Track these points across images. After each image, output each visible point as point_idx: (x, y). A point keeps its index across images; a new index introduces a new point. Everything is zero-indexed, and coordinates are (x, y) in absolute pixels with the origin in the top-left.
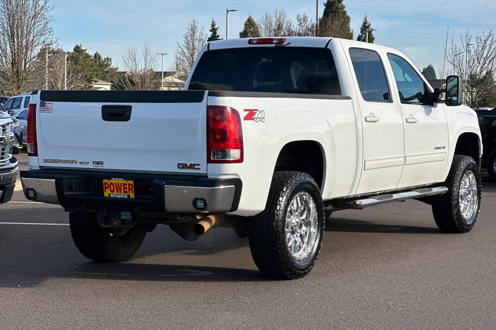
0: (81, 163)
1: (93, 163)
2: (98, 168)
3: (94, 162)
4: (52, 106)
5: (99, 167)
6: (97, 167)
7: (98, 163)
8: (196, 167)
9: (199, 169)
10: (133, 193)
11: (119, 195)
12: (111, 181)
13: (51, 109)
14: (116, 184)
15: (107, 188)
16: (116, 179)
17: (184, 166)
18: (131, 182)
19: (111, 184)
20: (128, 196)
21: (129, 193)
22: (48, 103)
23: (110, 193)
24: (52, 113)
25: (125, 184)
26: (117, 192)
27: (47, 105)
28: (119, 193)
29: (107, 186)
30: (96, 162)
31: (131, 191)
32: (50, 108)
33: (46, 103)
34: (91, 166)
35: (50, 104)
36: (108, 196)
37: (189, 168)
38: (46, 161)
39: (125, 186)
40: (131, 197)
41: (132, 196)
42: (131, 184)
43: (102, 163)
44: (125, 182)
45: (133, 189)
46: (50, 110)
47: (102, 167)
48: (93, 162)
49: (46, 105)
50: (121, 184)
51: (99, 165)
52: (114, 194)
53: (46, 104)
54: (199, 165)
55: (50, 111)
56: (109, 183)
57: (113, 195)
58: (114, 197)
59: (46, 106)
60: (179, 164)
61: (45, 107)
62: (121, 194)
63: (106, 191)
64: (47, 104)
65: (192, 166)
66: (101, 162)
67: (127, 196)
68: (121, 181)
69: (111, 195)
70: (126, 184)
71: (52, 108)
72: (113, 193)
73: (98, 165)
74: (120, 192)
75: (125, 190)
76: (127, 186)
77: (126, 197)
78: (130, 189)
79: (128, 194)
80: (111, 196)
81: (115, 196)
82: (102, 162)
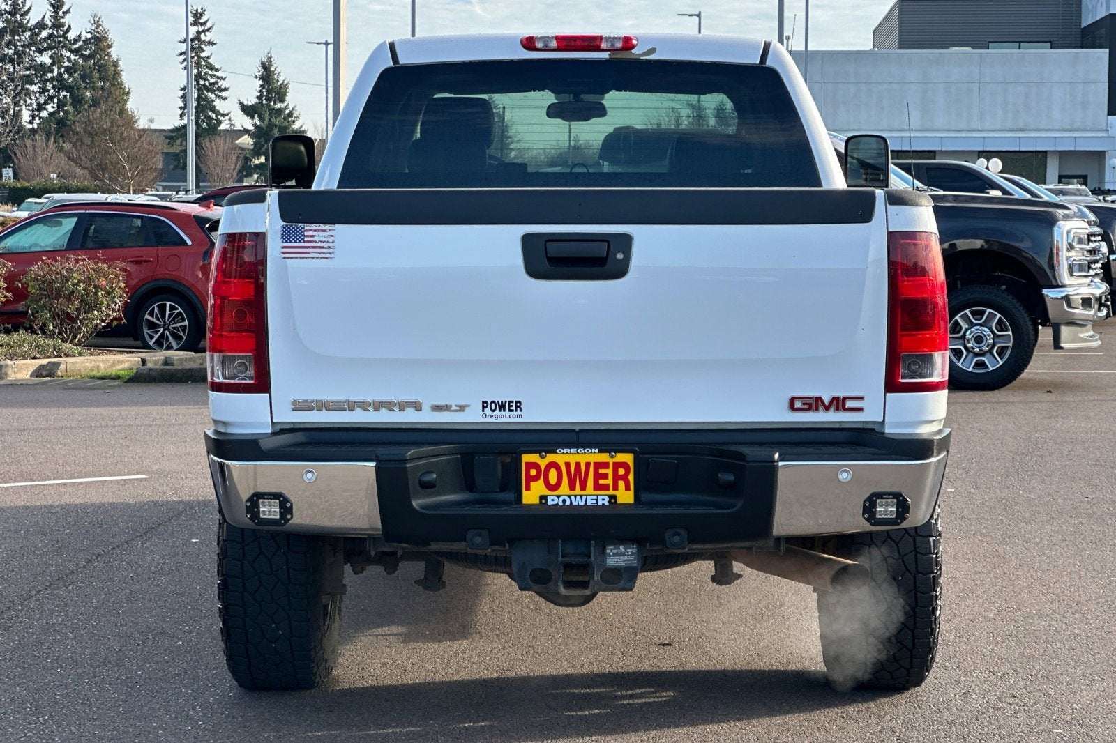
0: (437, 408)
1: (484, 408)
2: (499, 420)
3: (485, 405)
4: (331, 239)
5: (507, 419)
6: (497, 417)
7: (502, 407)
8: (849, 404)
9: (860, 409)
10: (627, 488)
11: (578, 498)
12: (551, 458)
13: (329, 247)
14: (568, 465)
15: (536, 478)
16: (573, 450)
17: (814, 404)
18: (628, 458)
19: (553, 465)
20: (613, 498)
21: (616, 488)
22: (315, 231)
23: (546, 492)
24: (331, 258)
25: (598, 465)
26: (572, 487)
27: (313, 236)
28: (578, 491)
29: (533, 472)
30: (493, 402)
31: (621, 484)
32: (325, 245)
33: (306, 228)
34: (474, 416)
35: (325, 231)
36: (537, 501)
37: (827, 408)
38: (299, 406)
39: (602, 471)
40: (620, 501)
41: (626, 496)
42: (625, 465)
43: (517, 407)
44: (604, 457)
45: (631, 477)
46: (325, 252)
47: (514, 416)
48: (484, 402)
49: (308, 236)
50: (588, 465)
51: (507, 413)
52: (558, 497)
53: (306, 233)
54: (861, 398)
55: (323, 253)
56: (543, 463)
57: (555, 498)
58: (561, 503)
59: (306, 239)
60: (793, 400)
61: (304, 242)
62: (583, 493)
63: (528, 489)
64: (311, 233)
65: (838, 403)
66: (514, 404)
67: (607, 499)
68: (592, 456)
69: (549, 499)
70: (606, 465)
71: (330, 245)
72: (556, 493)
73: (502, 413)
74: (583, 487)
75: (602, 482)
76: (610, 471)
77: (604, 500)
78: (617, 478)
79: (611, 492)
80: (550, 503)
81: (564, 501)
82: (517, 402)
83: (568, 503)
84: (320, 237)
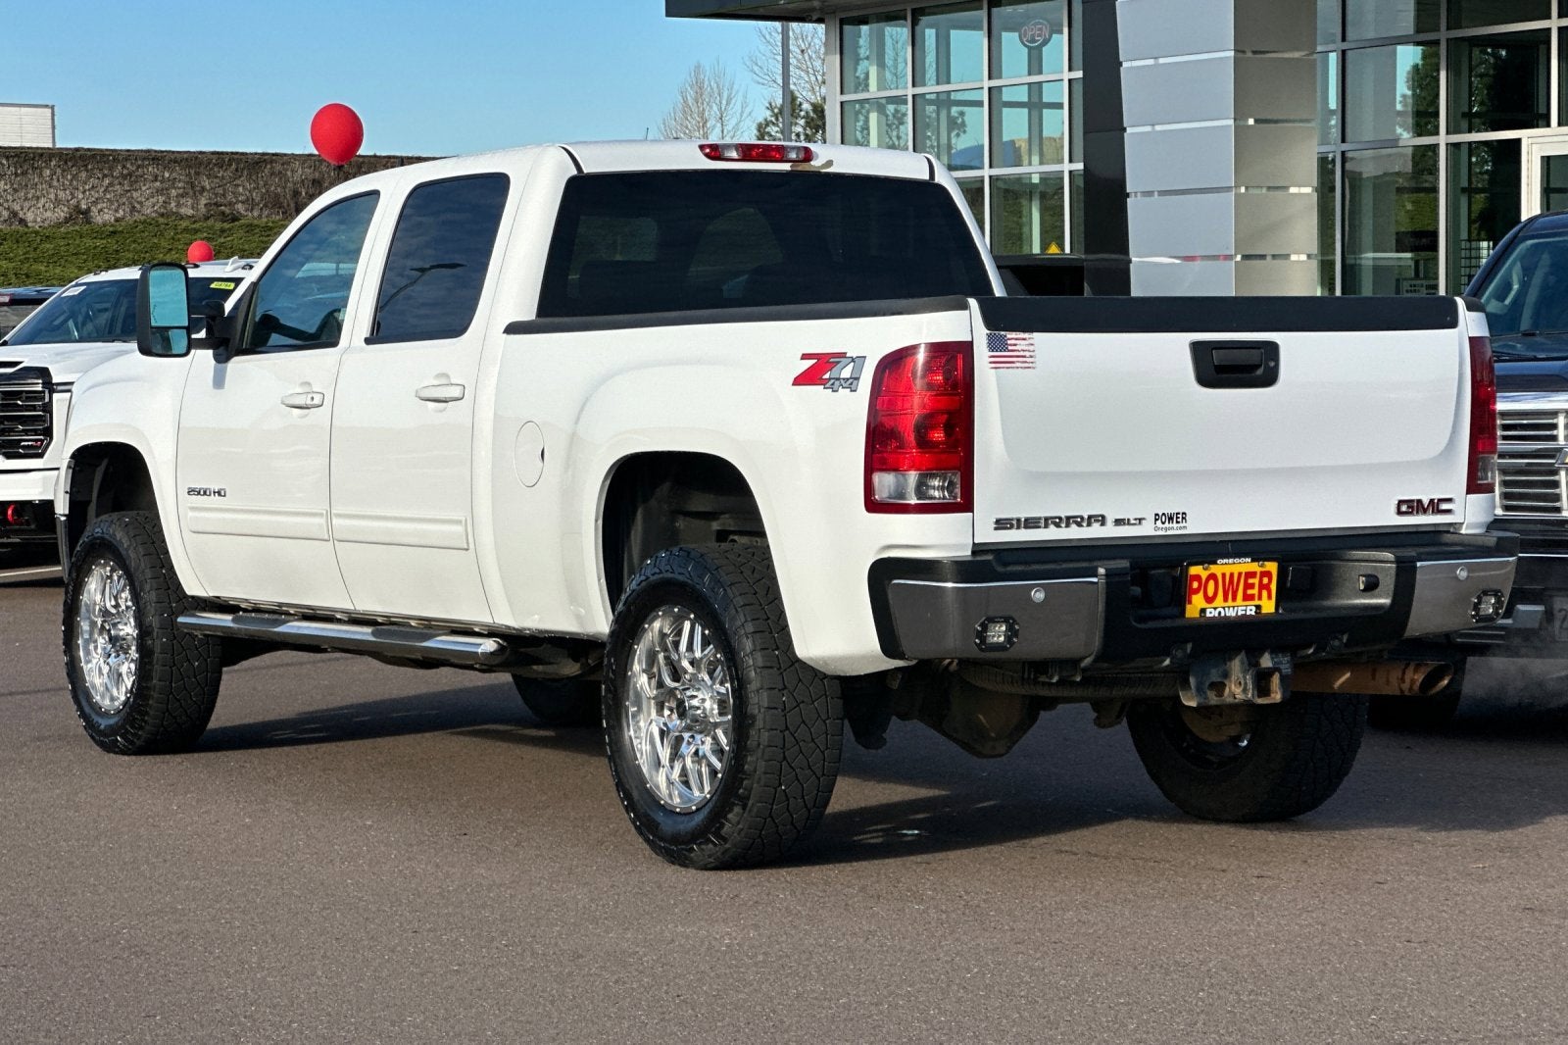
0: (1119, 523)
1: (1156, 520)
2: (1169, 533)
3: (1157, 517)
4: (1031, 348)
5: (1174, 530)
6: (1166, 529)
7: (1171, 519)
8: (1442, 506)
9: (1450, 511)
10: (1270, 598)
11: (1231, 609)
12: (1210, 569)
13: (1031, 357)
14: (1224, 575)
15: (1197, 591)
16: (1227, 561)
17: (1414, 507)
18: (1270, 566)
19: (1211, 576)
20: (1258, 608)
21: (1261, 598)
22: (1016, 339)
23: (1205, 604)
24: (1034, 368)
25: (1251, 575)
26: (1226, 599)
27: (1015, 345)
28: (1231, 603)
29: (1196, 585)
30: (1163, 514)
31: (1266, 593)
32: (1027, 354)
33: (1009, 336)
34: (1148, 529)
35: (1024, 339)
36: (1197, 614)
37: (1426, 510)
38: (1000, 525)
39: (1250, 581)
40: (1264, 611)
41: (1269, 607)
42: (1267, 574)
43: (1183, 518)
44: (1252, 567)
45: (1273, 586)
46: (1027, 361)
47: (1181, 528)
48: (1156, 515)
49: (1011, 345)
50: (1239, 574)
51: (1175, 525)
52: (1215, 609)
54: (1450, 500)
55: (1026, 362)
56: (1203, 575)
57: (1211, 610)
58: (1217, 616)
59: (1010, 348)
60: (1399, 505)
61: (1009, 351)
62: (1235, 604)
63: (1190, 602)
64: (1013, 342)
65: (1434, 505)
66: (1180, 516)
67: (1254, 609)
68: (1242, 565)
69: (1208, 611)
71: (1032, 354)
72: (1214, 605)
73: (1171, 525)
74: (1234, 599)
75: (1250, 592)
76: (1256, 581)
77: (1251, 611)
78: (1262, 587)
79: (1257, 602)
80: (1208, 615)
81: (1219, 613)
82: (1184, 513)
83: (1223, 614)
84: (1021, 346)
